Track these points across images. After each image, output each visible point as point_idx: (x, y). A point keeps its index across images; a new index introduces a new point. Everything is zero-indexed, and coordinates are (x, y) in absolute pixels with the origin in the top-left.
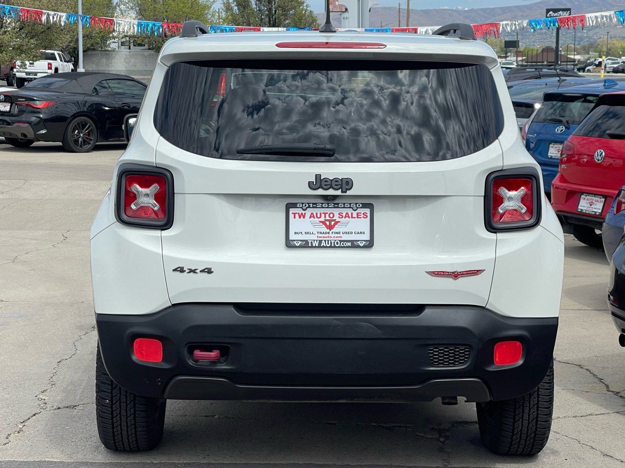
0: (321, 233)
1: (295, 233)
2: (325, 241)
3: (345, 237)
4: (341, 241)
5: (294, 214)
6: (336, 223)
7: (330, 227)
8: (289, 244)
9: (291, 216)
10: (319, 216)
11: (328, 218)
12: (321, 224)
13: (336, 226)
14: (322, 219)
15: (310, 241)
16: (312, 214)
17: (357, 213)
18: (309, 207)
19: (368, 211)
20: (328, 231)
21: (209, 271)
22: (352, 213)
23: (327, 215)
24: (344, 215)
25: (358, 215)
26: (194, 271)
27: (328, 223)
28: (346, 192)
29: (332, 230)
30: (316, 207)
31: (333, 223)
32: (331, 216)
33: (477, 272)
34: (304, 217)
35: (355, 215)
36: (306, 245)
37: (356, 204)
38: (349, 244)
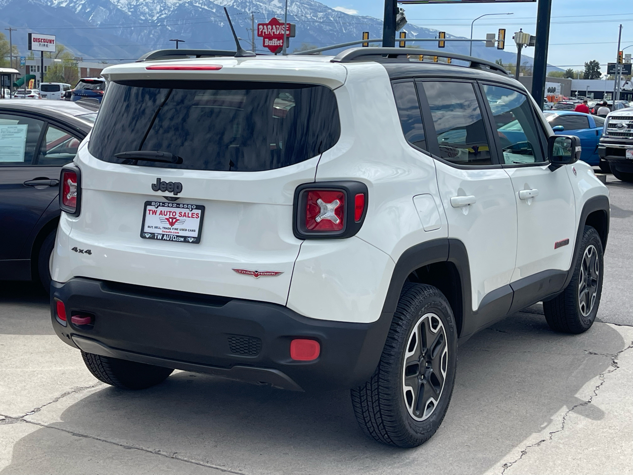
0: (165, 228)
1: (149, 227)
2: (167, 235)
3: (182, 233)
4: (177, 236)
5: (150, 210)
6: (177, 220)
7: (172, 224)
8: (143, 235)
9: (148, 212)
10: (165, 214)
11: (171, 216)
12: (166, 220)
13: (176, 223)
14: (167, 217)
15: (156, 234)
16: (161, 211)
17: (192, 214)
18: (159, 205)
19: (199, 212)
20: (170, 227)
21: (89, 252)
22: (188, 213)
23: (171, 213)
24: (183, 214)
25: (192, 215)
26: (81, 251)
27: (171, 220)
28: (177, 195)
29: (173, 227)
30: (164, 206)
31: (174, 220)
32: (174, 214)
33: (277, 274)
34: (155, 214)
35: (190, 215)
36: (153, 237)
37: (192, 205)
38: (182, 239)
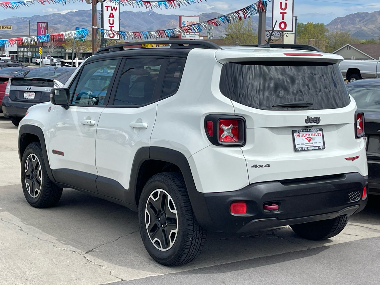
0: (307, 144)
1: (297, 144)
2: (309, 147)
3: (315, 145)
4: (314, 147)
5: (296, 135)
6: (311, 138)
7: (309, 141)
8: (296, 150)
10: (305, 136)
11: (308, 136)
12: (306, 139)
13: (311, 140)
14: (306, 137)
15: (303, 148)
16: (302, 135)
17: (318, 133)
18: (301, 132)
19: (321, 132)
20: (309, 142)
21: (269, 166)
22: (316, 134)
23: (307, 135)
24: (313, 134)
25: (318, 134)
26: (262, 166)
27: (308, 139)
28: (318, 124)
29: (310, 142)
30: (303, 132)
31: (310, 138)
32: (309, 135)
33: (357, 157)
34: (299, 137)
35: (317, 135)
36: (302, 150)
37: (317, 129)
38: (317, 148)
